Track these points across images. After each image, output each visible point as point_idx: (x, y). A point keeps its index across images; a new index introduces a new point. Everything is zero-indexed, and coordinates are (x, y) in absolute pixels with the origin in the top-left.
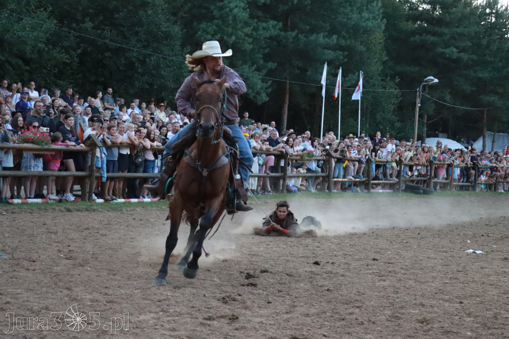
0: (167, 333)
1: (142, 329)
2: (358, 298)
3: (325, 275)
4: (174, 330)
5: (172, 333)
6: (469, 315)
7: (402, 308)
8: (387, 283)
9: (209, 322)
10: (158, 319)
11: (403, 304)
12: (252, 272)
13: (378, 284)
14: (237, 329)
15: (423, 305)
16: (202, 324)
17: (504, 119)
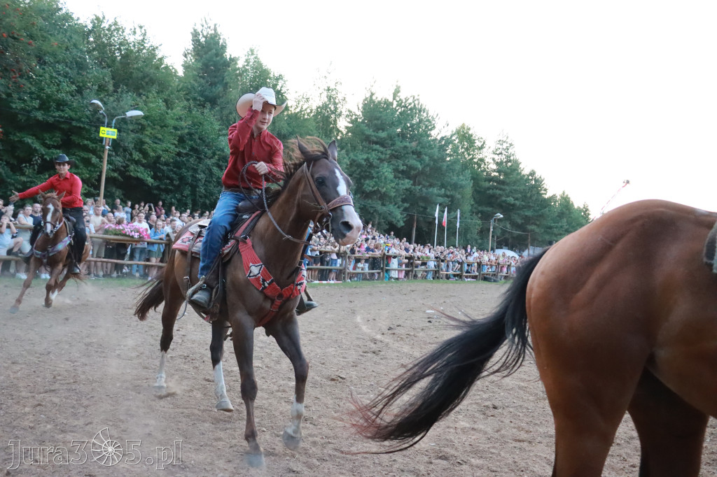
0: (341, 359)
1: (327, 356)
3: (435, 329)
4: (346, 358)
9: (365, 354)
10: (336, 351)
12: (392, 326)
14: (381, 359)
16: (361, 355)
17: (540, 240)
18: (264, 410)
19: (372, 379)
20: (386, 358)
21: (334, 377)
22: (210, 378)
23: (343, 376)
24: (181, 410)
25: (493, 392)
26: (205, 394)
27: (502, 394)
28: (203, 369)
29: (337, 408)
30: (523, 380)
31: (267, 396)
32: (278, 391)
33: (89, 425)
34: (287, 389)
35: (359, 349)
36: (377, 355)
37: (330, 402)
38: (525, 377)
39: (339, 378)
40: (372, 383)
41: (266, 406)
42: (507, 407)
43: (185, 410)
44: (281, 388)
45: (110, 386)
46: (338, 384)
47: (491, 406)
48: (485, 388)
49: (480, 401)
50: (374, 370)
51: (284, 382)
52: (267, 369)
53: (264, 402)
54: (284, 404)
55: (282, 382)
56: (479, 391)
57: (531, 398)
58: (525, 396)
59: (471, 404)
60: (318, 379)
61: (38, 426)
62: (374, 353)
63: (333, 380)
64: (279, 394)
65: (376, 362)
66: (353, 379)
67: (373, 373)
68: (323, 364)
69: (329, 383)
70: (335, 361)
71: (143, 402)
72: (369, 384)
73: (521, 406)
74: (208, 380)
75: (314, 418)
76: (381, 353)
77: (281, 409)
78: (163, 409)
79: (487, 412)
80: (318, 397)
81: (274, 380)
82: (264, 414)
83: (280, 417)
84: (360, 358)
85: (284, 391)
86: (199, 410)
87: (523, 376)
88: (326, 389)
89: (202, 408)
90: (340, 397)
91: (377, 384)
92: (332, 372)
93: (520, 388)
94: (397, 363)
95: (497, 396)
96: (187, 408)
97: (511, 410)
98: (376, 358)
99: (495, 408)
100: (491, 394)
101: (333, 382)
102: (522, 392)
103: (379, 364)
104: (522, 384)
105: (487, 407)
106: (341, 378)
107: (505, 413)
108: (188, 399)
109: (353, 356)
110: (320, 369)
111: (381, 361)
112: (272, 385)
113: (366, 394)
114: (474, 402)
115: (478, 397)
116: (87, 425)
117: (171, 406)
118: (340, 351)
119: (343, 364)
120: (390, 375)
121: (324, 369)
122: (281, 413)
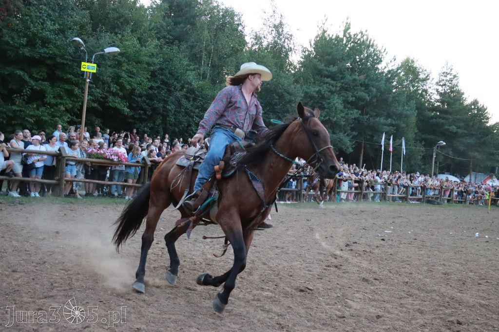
0: (307, 272)
1: (294, 269)
2: (408, 259)
3: (388, 246)
4: (310, 271)
5: (310, 273)
6: (471, 271)
7: (433, 266)
8: (423, 252)
9: (328, 268)
11: (434, 264)
12: (348, 243)
13: (418, 252)
14: (344, 273)
15: (445, 265)
16: (325, 269)
17: (482, 166)
18: (243, 318)
19: (338, 291)
20: (348, 272)
21: (303, 289)
22: (191, 287)
23: (311, 288)
24: (168, 316)
25: (455, 308)
26: (188, 302)
27: (464, 310)
28: (184, 279)
29: (310, 317)
30: (484, 298)
31: (244, 305)
32: (254, 300)
33: (87, 329)
34: (262, 299)
35: (322, 263)
36: (339, 269)
37: (302, 311)
38: (485, 295)
39: (307, 290)
40: (339, 295)
41: (245, 313)
42: (472, 323)
43: (171, 316)
44: (256, 297)
45: (102, 293)
46: (307, 295)
47: (455, 322)
48: (446, 304)
49: (443, 316)
50: (338, 283)
51: (258, 292)
52: (241, 280)
53: (242, 309)
54: (260, 312)
55: (255, 292)
56: (441, 306)
57: (494, 316)
58: (488, 314)
59: (435, 318)
60: (288, 289)
61: (40, 329)
62: (336, 267)
63: (302, 291)
64: (255, 303)
65: (339, 275)
66: (320, 291)
67: (338, 286)
68: (291, 276)
69: (299, 293)
70: (302, 274)
71: (134, 308)
72: (336, 295)
73: (486, 324)
74: (189, 289)
75: (290, 326)
76: (343, 267)
77: (258, 317)
78: (152, 315)
79: (452, 327)
80: (291, 306)
81: (249, 290)
82: (243, 321)
83: (259, 324)
84: (324, 271)
85: (259, 300)
86: (184, 316)
87: (482, 294)
88: (296, 300)
89: (187, 314)
90: (311, 306)
91: (343, 296)
92: (300, 283)
93: (482, 306)
94: (359, 277)
95: (459, 312)
96: (173, 314)
97: (477, 326)
98: (338, 272)
99: (459, 323)
100: (453, 310)
101: (302, 293)
102: (484, 310)
103: (342, 277)
104: (483, 302)
105: (452, 322)
106: (309, 289)
107: (470, 329)
108: (173, 306)
109: (317, 269)
110: (289, 280)
111: (344, 275)
112: (247, 295)
113: (334, 305)
114: (437, 316)
115: (441, 312)
116: (85, 328)
117: (159, 312)
118: (304, 265)
119: (309, 276)
120: (354, 288)
121: (292, 281)
122: (259, 321)
